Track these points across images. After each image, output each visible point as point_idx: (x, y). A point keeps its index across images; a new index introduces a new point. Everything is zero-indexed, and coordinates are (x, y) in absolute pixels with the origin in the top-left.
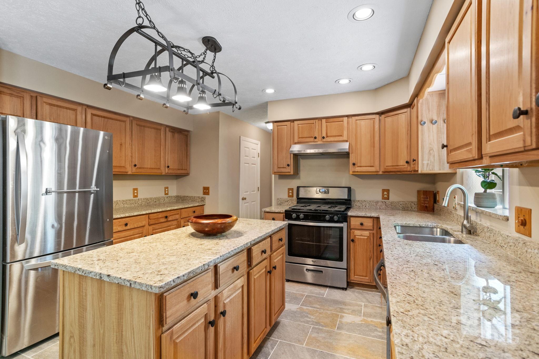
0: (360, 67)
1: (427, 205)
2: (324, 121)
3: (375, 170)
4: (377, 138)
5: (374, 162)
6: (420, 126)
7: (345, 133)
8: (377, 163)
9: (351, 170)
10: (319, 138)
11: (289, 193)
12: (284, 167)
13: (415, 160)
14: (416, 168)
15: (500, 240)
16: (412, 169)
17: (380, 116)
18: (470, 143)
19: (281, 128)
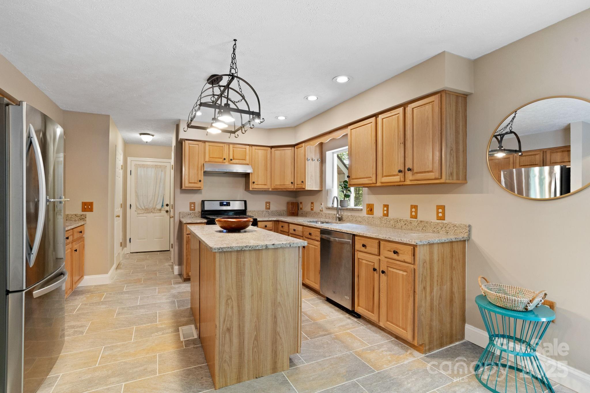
0: (277, 117)
1: (294, 212)
2: (231, 146)
3: (267, 188)
4: (269, 165)
5: (267, 182)
6: (307, 161)
7: (247, 158)
8: (269, 183)
9: (252, 186)
10: (227, 160)
11: (191, 206)
12: (195, 183)
13: (302, 182)
14: (304, 187)
15: (359, 219)
16: (295, 187)
17: (271, 149)
18: (370, 177)
19: (192, 146)
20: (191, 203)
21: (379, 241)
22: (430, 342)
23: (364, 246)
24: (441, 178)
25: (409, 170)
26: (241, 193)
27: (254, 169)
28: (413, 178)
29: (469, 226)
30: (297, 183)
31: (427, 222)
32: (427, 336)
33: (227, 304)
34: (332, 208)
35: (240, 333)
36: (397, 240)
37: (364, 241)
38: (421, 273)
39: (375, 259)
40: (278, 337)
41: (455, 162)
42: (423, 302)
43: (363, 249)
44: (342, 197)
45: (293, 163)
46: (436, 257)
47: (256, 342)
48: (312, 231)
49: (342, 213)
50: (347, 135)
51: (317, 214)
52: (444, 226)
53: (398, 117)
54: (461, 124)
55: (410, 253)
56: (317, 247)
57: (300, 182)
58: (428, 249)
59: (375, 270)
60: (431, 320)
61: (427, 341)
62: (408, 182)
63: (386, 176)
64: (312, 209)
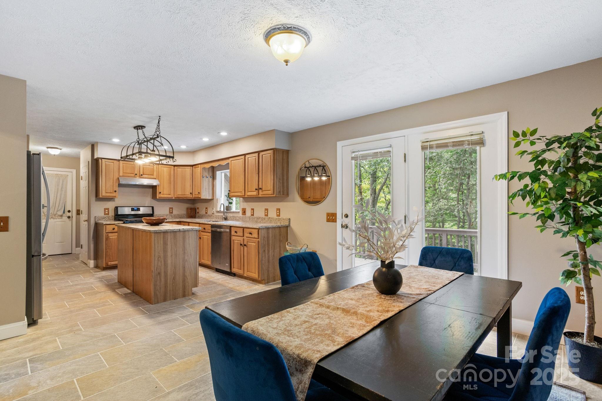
0: (180, 146)
1: (192, 215)
3: (171, 197)
4: (172, 179)
5: (171, 193)
6: (202, 178)
7: (155, 173)
8: (172, 193)
9: (158, 196)
10: (138, 175)
11: (105, 211)
12: (111, 193)
13: (199, 193)
14: (200, 196)
15: (237, 218)
16: (193, 197)
17: (174, 167)
18: (242, 192)
19: (108, 164)
20: (105, 209)
21: (244, 228)
22: (268, 279)
23: (236, 232)
24: (274, 194)
25: (260, 189)
26: (148, 200)
27: (160, 182)
28: (262, 194)
29: (289, 219)
30: (195, 193)
31: (272, 218)
32: (266, 275)
33: (158, 260)
34: (219, 212)
35: (165, 275)
36: (251, 227)
37: (236, 229)
38: (262, 243)
39: (241, 239)
40: (186, 278)
41: (282, 186)
42: (264, 258)
43: (235, 234)
44: (227, 204)
45: (192, 178)
46: (271, 235)
47: (174, 280)
48: (206, 226)
49: (227, 215)
50: (229, 163)
51: (210, 216)
52: (279, 220)
53: (256, 158)
54: (285, 166)
55: (257, 233)
56: (209, 237)
57: (197, 193)
58: (266, 231)
59: (241, 245)
60: (268, 267)
61: (266, 278)
62: (260, 196)
63: (250, 192)
64: (206, 213)
